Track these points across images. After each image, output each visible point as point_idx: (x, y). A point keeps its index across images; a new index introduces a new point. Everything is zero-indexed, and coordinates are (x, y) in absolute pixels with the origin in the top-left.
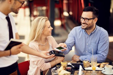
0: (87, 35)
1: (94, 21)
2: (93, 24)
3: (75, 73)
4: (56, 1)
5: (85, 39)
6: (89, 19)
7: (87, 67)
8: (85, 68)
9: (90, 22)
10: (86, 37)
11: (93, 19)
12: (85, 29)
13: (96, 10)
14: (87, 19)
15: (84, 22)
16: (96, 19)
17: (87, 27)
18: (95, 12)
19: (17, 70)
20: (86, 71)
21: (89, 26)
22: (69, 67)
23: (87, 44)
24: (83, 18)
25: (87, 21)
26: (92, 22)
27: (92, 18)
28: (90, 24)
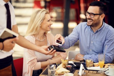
0: (93, 32)
1: (101, 17)
2: (100, 21)
3: (75, 72)
4: (72, 1)
5: (90, 36)
6: (94, 15)
7: (90, 67)
8: (87, 68)
9: (96, 17)
10: (92, 34)
11: (100, 14)
12: (91, 26)
13: (103, 6)
14: (92, 14)
15: (90, 18)
16: (104, 15)
17: (93, 23)
18: (102, 7)
19: (11, 65)
20: (88, 71)
21: (95, 22)
22: (69, 65)
23: (92, 42)
24: (89, 13)
25: (93, 16)
26: (99, 18)
27: (98, 13)
28: (96, 20)
